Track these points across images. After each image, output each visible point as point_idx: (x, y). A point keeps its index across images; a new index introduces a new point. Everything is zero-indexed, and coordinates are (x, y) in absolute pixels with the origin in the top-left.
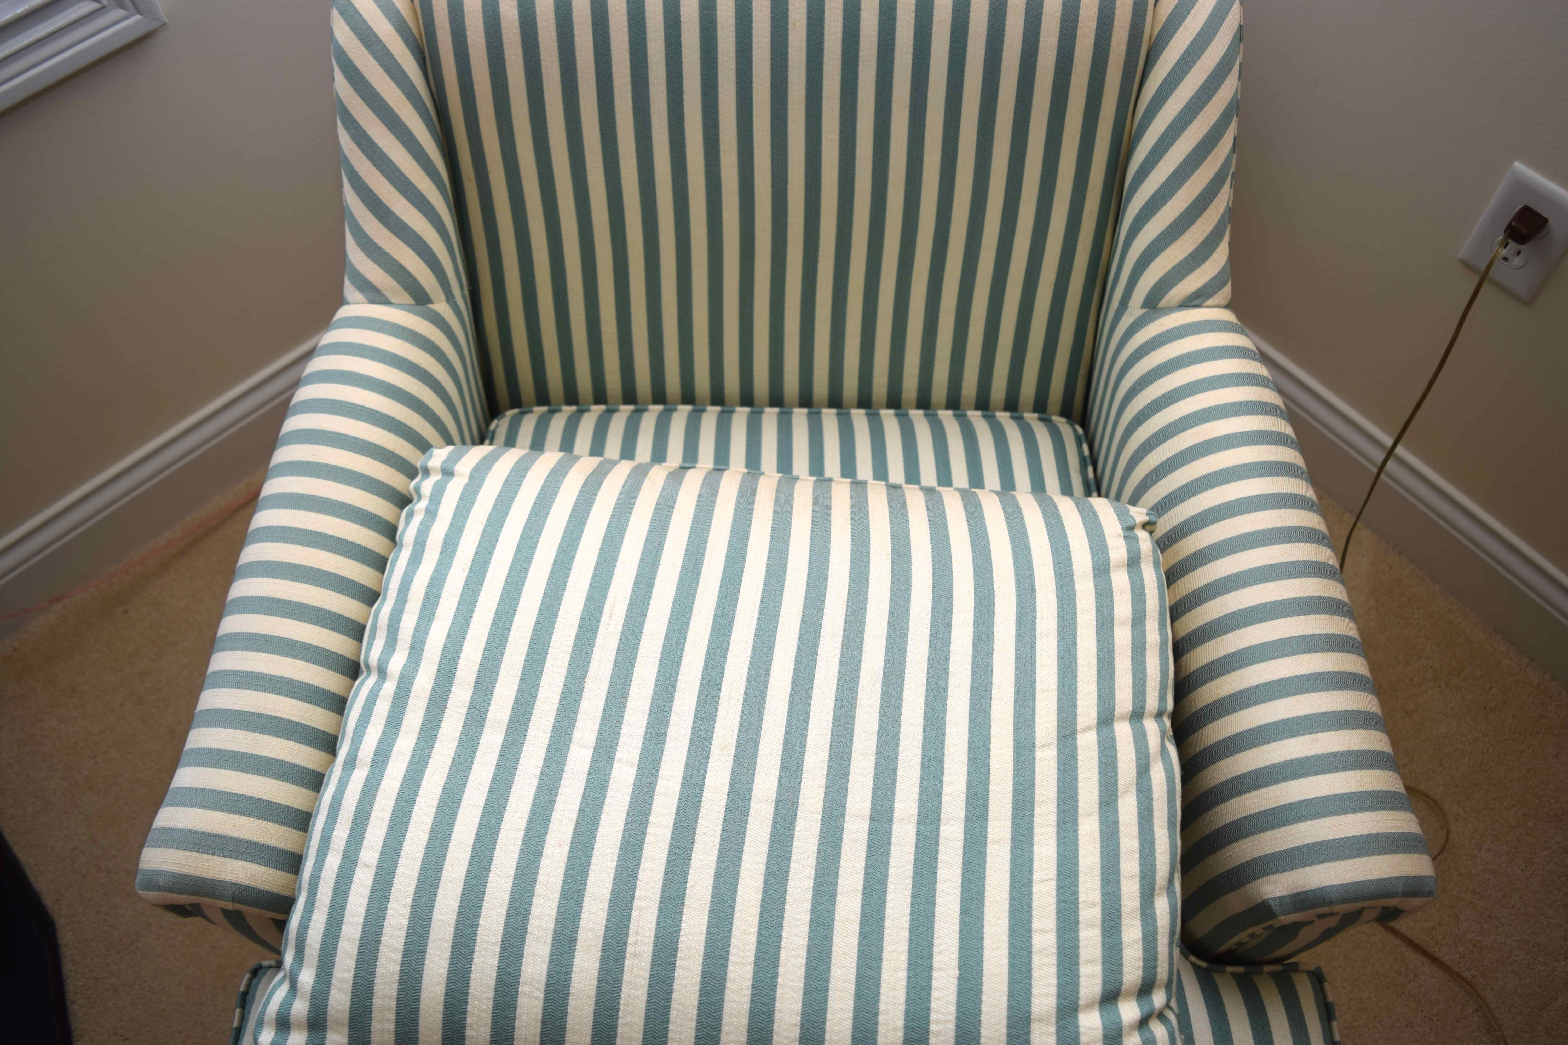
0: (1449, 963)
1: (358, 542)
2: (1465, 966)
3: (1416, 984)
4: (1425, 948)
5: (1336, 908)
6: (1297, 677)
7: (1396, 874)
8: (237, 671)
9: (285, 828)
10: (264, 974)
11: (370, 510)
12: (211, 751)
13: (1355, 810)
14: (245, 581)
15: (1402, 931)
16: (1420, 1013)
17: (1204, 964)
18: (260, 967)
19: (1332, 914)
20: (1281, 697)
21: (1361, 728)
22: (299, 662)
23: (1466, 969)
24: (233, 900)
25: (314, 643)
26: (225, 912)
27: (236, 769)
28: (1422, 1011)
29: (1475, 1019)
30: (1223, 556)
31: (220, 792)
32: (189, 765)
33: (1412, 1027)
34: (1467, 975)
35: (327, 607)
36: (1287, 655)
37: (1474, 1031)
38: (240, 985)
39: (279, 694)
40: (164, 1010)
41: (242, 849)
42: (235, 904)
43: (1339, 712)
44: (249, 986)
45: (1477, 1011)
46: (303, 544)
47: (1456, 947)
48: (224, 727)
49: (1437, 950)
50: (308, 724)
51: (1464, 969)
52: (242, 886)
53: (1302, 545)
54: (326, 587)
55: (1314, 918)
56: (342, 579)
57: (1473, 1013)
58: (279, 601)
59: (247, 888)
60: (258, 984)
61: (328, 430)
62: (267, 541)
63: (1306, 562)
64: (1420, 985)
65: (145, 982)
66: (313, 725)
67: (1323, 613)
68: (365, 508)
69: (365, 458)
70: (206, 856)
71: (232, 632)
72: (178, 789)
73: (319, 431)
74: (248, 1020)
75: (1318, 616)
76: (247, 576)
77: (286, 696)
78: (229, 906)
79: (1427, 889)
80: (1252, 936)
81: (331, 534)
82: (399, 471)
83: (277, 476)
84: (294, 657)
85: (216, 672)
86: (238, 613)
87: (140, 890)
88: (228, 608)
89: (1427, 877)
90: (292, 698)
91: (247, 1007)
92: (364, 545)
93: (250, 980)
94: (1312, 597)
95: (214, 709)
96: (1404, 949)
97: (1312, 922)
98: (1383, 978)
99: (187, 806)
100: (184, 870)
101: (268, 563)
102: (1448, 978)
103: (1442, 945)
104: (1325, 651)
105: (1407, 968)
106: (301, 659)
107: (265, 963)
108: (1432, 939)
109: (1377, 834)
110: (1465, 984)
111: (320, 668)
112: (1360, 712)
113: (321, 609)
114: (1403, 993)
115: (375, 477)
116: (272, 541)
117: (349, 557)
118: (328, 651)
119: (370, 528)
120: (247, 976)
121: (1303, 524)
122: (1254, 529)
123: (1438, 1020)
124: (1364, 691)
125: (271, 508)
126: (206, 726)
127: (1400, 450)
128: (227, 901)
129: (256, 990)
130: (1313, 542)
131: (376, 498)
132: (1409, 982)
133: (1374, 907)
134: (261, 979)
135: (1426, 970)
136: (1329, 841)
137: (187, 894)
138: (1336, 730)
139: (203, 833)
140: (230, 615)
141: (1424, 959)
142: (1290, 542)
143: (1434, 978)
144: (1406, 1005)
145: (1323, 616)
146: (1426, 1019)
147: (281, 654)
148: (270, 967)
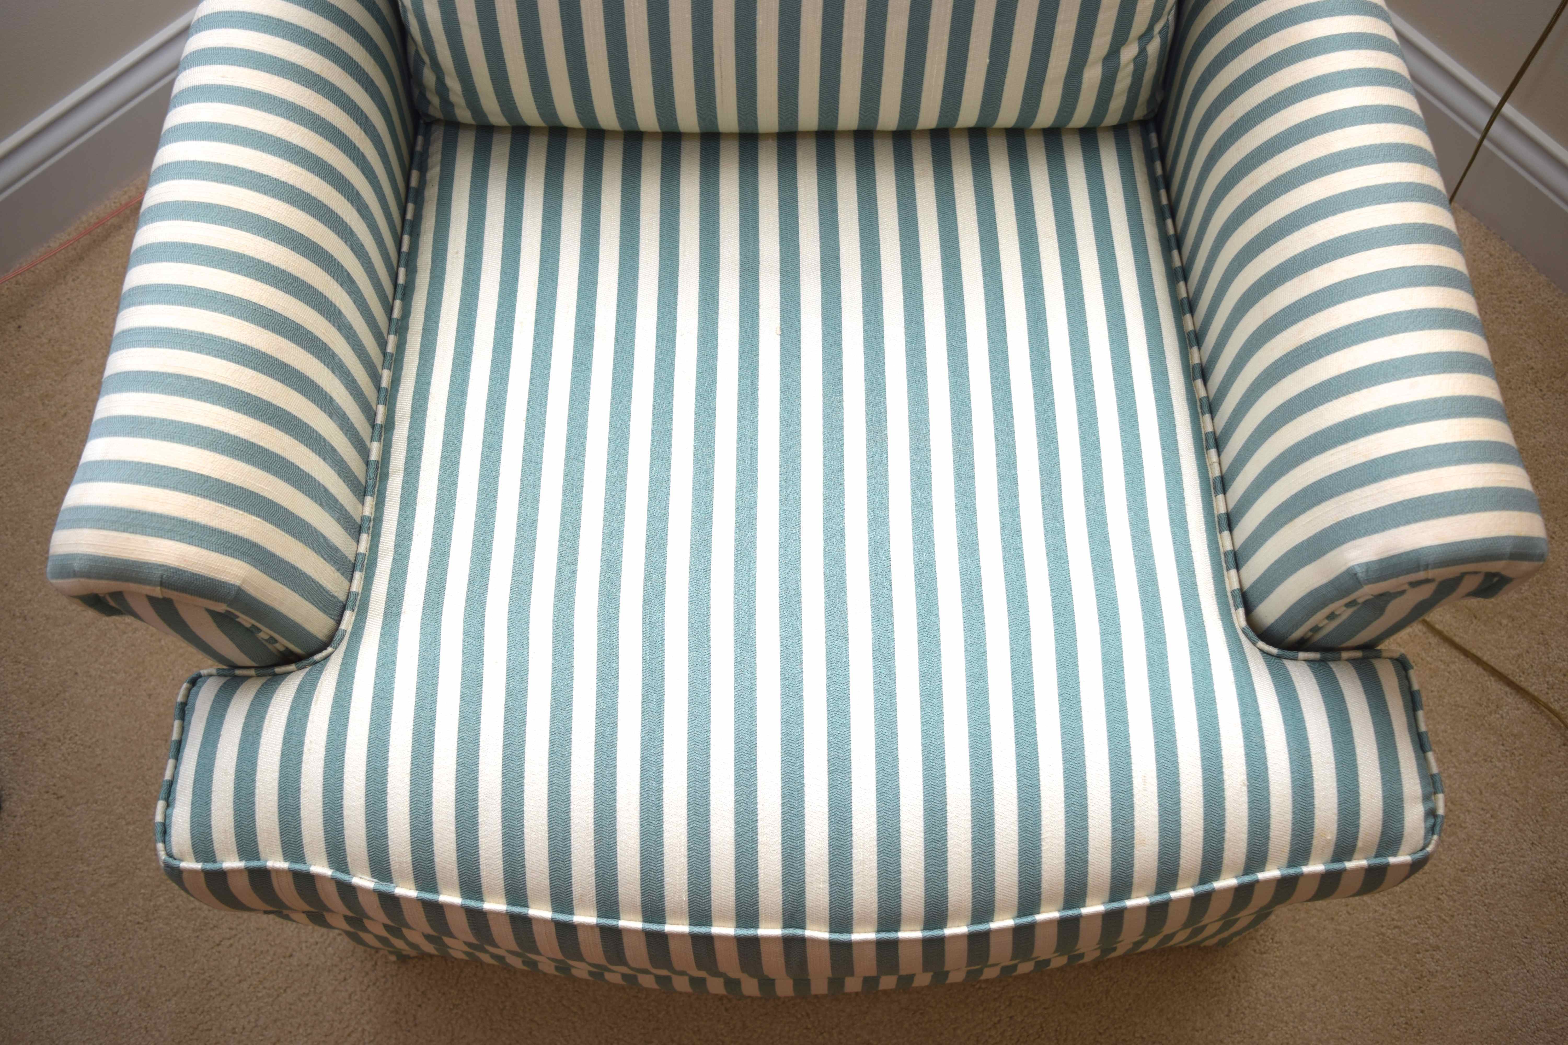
0: (1536, 694)
1: (283, 179)
2: (1553, 697)
3: (1498, 716)
4: (1510, 677)
5: (1430, 574)
6: (1395, 314)
7: (1504, 533)
8: (148, 328)
9: (217, 504)
10: (204, 682)
11: (295, 142)
12: (123, 419)
13: (1459, 462)
14: (151, 226)
15: (1485, 659)
16: (1502, 747)
17: (1274, 651)
18: (200, 676)
19: (1427, 581)
20: (1375, 338)
21: (1468, 372)
22: (222, 315)
23: (1555, 700)
24: (162, 584)
25: (238, 294)
26: (152, 600)
27: (155, 437)
28: (1503, 745)
29: (1562, 753)
30: (1311, 180)
31: (138, 463)
32: (100, 435)
33: (1491, 762)
34: (1556, 706)
35: (251, 253)
36: (1384, 290)
37: (1560, 767)
38: (177, 694)
39: (200, 351)
40: (100, 765)
41: (167, 527)
42: (164, 590)
43: (1443, 353)
44: (188, 695)
45: (1564, 745)
46: (217, 181)
47: (1545, 676)
48: (138, 391)
49: (1522, 679)
50: (236, 386)
51: (1552, 700)
52: (170, 568)
53: (1404, 164)
54: (247, 231)
55: (1406, 587)
56: (267, 221)
57: (1560, 747)
58: (193, 246)
59: (177, 571)
60: (197, 693)
61: (239, 47)
62: (173, 178)
63: (1409, 184)
64: (1502, 717)
65: (76, 735)
66: (242, 388)
67: (1427, 242)
68: (289, 139)
69: (286, 81)
70: (126, 535)
71: (139, 284)
72: (89, 464)
73: (229, 49)
74: (188, 731)
75: (1422, 246)
76: (153, 220)
77: (208, 354)
78: (157, 592)
79: (1538, 552)
80: (1331, 616)
81: (251, 169)
82: (328, 98)
83: (181, 104)
84: (215, 310)
85: (123, 332)
86: (145, 263)
87: (53, 578)
88: (133, 259)
89: (1538, 538)
90: (215, 356)
91: (187, 718)
92: (291, 182)
93: (189, 690)
94: (1415, 224)
95: (124, 373)
96: (1486, 678)
97: (1403, 592)
98: (1461, 709)
99: (100, 480)
100: (101, 552)
101: (176, 203)
102: (1534, 710)
103: (1528, 674)
104: (1428, 285)
105: (1489, 699)
106: (224, 312)
107: (204, 672)
108: (1518, 667)
109: (1483, 489)
110: (1552, 716)
111: (247, 324)
112: (1468, 354)
113: (244, 256)
114: (1482, 725)
115: (299, 103)
116: (180, 178)
117: (274, 196)
118: (255, 304)
119: (296, 163)
120: (185, 685)
121: (1406, 141)
122: (1348, 147)
123: (1521, 755)
124: (1473, 331)
125: (176, 140)
126: (116, 392)
127: (1508, 109)
128: (155, 585)
129: (195, 699)
130: (1417, 162)
131: (302, 128)
132: (1490, 713)
133: (1475, 573)
134: (200, 687)
135: (1510, 701)
136: (1427, 497)
137: (107, 579)
138: (1439, 373)
139: (121, 510)
140: (136, 266)
141: (1508, 689)
142: (1390, 161)
143: (1518, 709)
144: (1486, 739)
145: (1427, 246)
146: (1508, 754)
147: (200, 307)
148: (210, 675)
